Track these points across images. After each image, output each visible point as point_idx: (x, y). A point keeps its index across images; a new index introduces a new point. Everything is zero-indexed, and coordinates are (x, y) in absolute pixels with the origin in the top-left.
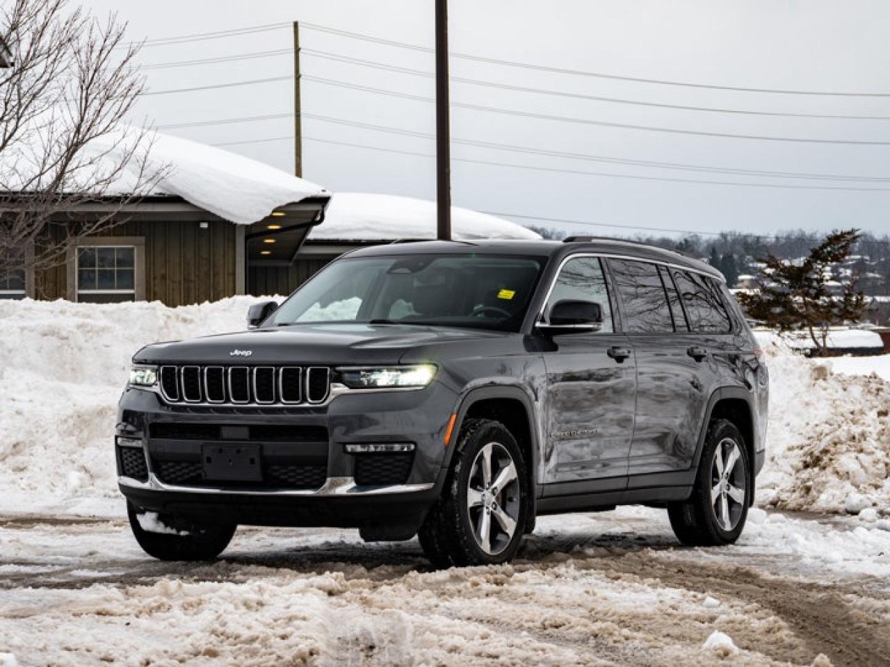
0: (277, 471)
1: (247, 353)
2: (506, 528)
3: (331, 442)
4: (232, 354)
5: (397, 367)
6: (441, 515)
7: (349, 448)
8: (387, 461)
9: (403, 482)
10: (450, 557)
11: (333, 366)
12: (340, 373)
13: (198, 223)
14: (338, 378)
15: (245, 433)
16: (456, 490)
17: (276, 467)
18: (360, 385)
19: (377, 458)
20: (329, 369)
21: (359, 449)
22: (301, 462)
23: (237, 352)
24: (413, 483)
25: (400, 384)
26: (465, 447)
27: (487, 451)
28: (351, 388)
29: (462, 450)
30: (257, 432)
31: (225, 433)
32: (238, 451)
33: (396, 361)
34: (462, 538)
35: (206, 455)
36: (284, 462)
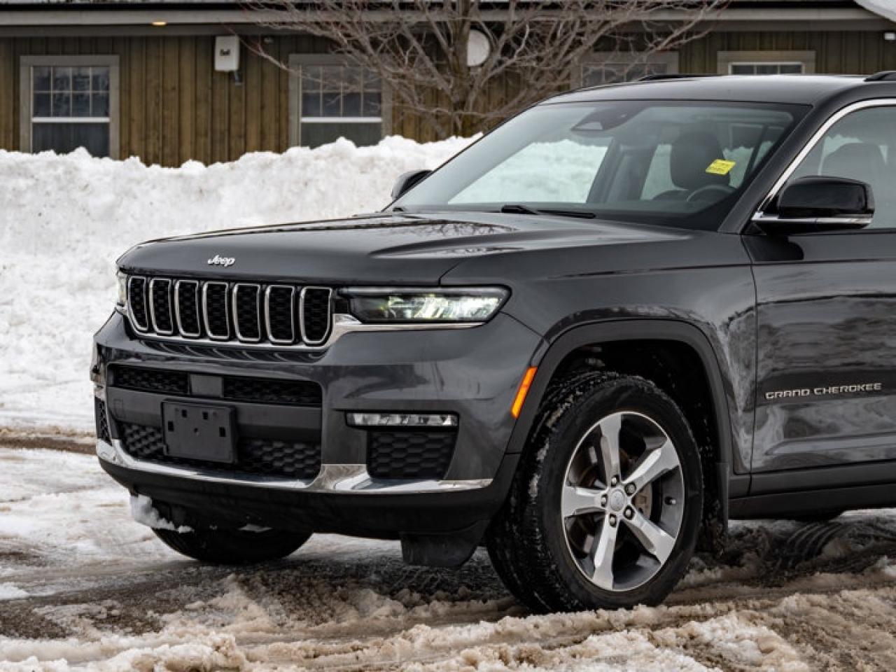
0: (260, 448)
1: (229, 261)
2: (651, 545)
3: (325, 408)
4: (209, 262)
5: (439, 290)
6: (515, 528)
7: (358, 419)
8: (414, 441)
9: (439, 476)
10: (536, 595)
11: (337, 285)
12: (349, 297)
13: (882, 33)
14: (343, 306)
15: (217, 387)
16: (536, 489)
17: (259, 443)
18: (377, 318)
19: (398, 435)
20: (331, 290)
21: (376, 420)
22: (290, 436)
23: (216, 260)
24: (455, 477)
25: (451, 317)
26: (559, 419)
27: (610, 425)
28: (364, 322)
29: (554, 425)
30: (235, 387)
31: (197, 385)
32: (206, 416)
33: (434, 280)
34: (549, 565)
35: (167, 419)
36: (269, 435)
